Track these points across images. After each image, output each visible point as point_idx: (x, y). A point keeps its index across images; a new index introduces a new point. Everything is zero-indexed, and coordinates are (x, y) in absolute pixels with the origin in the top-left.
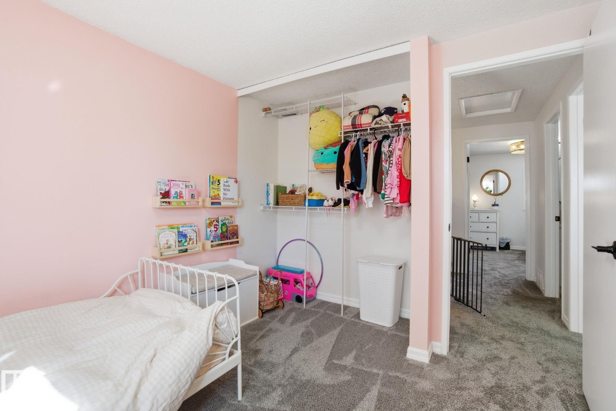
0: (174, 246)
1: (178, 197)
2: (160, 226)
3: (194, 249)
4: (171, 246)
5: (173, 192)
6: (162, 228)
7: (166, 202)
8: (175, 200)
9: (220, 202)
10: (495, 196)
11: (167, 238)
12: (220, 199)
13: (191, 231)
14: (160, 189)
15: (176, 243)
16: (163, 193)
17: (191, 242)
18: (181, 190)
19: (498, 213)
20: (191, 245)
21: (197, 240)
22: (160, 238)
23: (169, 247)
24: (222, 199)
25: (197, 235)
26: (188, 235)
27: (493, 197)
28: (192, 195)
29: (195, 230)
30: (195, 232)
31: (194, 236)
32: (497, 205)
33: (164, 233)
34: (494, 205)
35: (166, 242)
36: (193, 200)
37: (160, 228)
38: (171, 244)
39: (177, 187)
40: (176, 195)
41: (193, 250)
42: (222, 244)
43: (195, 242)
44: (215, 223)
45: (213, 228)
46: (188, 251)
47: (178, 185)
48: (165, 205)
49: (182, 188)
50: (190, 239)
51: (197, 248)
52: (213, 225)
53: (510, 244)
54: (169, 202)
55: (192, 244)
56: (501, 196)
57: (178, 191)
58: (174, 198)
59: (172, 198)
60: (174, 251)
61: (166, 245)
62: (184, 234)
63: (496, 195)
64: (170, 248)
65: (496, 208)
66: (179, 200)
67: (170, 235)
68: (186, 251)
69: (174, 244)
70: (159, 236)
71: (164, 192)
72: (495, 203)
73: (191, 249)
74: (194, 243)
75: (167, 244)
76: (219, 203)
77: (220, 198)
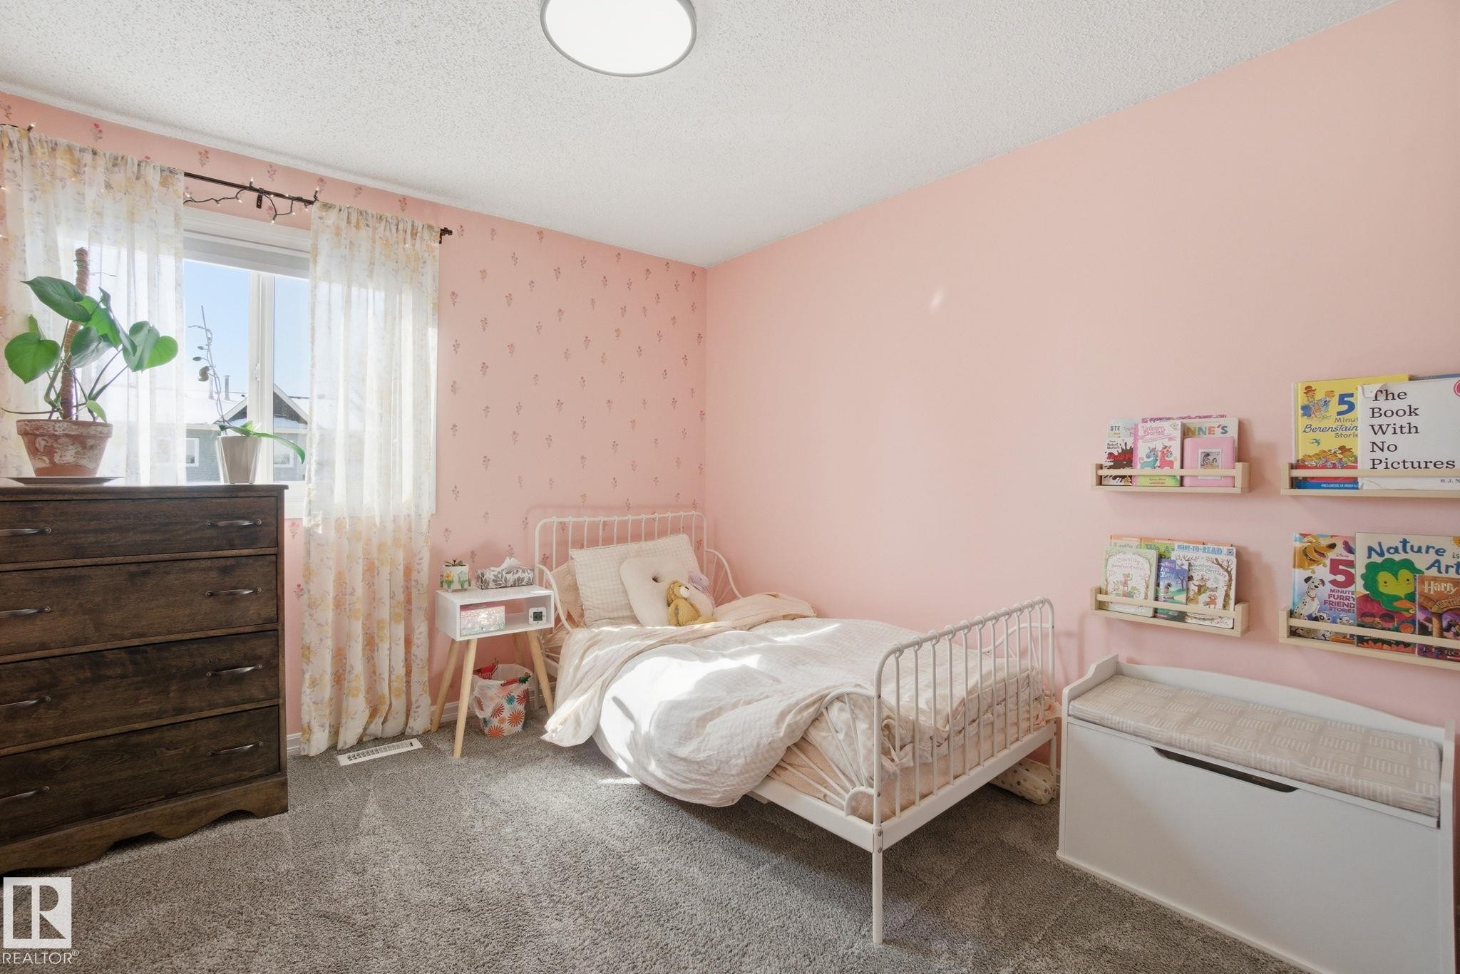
0: (1143, 596)
1: (1158, 464)
2: (1120, 537)
3: (1213, 619)
4: (1135, 592)
5: (1141, 453)
6: (1125, 542)
7: (1123, 477)
8: (1148, 471)
9: (1356, 478)
11: (1126, 571)
12: (1355, 467)
13: (1209, 563)
14: (1108, 444)
15: (1147, 587)
16: (1116, 454)
17: (1204, 598)
18: (1167, 443)
20: (1201, 605)
21: (1227, 595)
22: (1109, 567)
23: (1129, 595)
24: (1364, 463)
25: (1230, 580)
26: (1197, 576)
28: (1208, 455)
29: (1225, 564)
30: (1227, 571)
31: (1216, 580)
33: (1121, 556)
35: (1123, 580)
36: (1208, 471)
37: (1119, 542)
38: (1134, 588)
39: (1156, 436)
40: (1151, 459)
41: (1207, 623)
42: (1362, 641)
43: (1220, 601)
44: (1339, 553)
45: (1322, 571)
46: (1189, 620)
47: (1160, 432)
48: (1122, 483)
49: (1170, 439)
50: (1200, 587)
51: (1225, 620)
52: (1328, 562)
54: (1131, 477)
55: (1207, 604)
57: (1159, 448)
58: (1144, 465)
59: (1139, 466)
60: (1140, 608)
61: (1121, 587)
62: (1177, 568)
64: (1132, 597)
66: (1158, 471)
67: (1135, 564)
68: (1181, 617)
69: (1143, 590)
70: (1107, 560)
71: (1120, 451)
73: (1200, 619)
74: (1215, 604)
75: (1125, 584)
76: (1353, 482)
77: (1356, 461)
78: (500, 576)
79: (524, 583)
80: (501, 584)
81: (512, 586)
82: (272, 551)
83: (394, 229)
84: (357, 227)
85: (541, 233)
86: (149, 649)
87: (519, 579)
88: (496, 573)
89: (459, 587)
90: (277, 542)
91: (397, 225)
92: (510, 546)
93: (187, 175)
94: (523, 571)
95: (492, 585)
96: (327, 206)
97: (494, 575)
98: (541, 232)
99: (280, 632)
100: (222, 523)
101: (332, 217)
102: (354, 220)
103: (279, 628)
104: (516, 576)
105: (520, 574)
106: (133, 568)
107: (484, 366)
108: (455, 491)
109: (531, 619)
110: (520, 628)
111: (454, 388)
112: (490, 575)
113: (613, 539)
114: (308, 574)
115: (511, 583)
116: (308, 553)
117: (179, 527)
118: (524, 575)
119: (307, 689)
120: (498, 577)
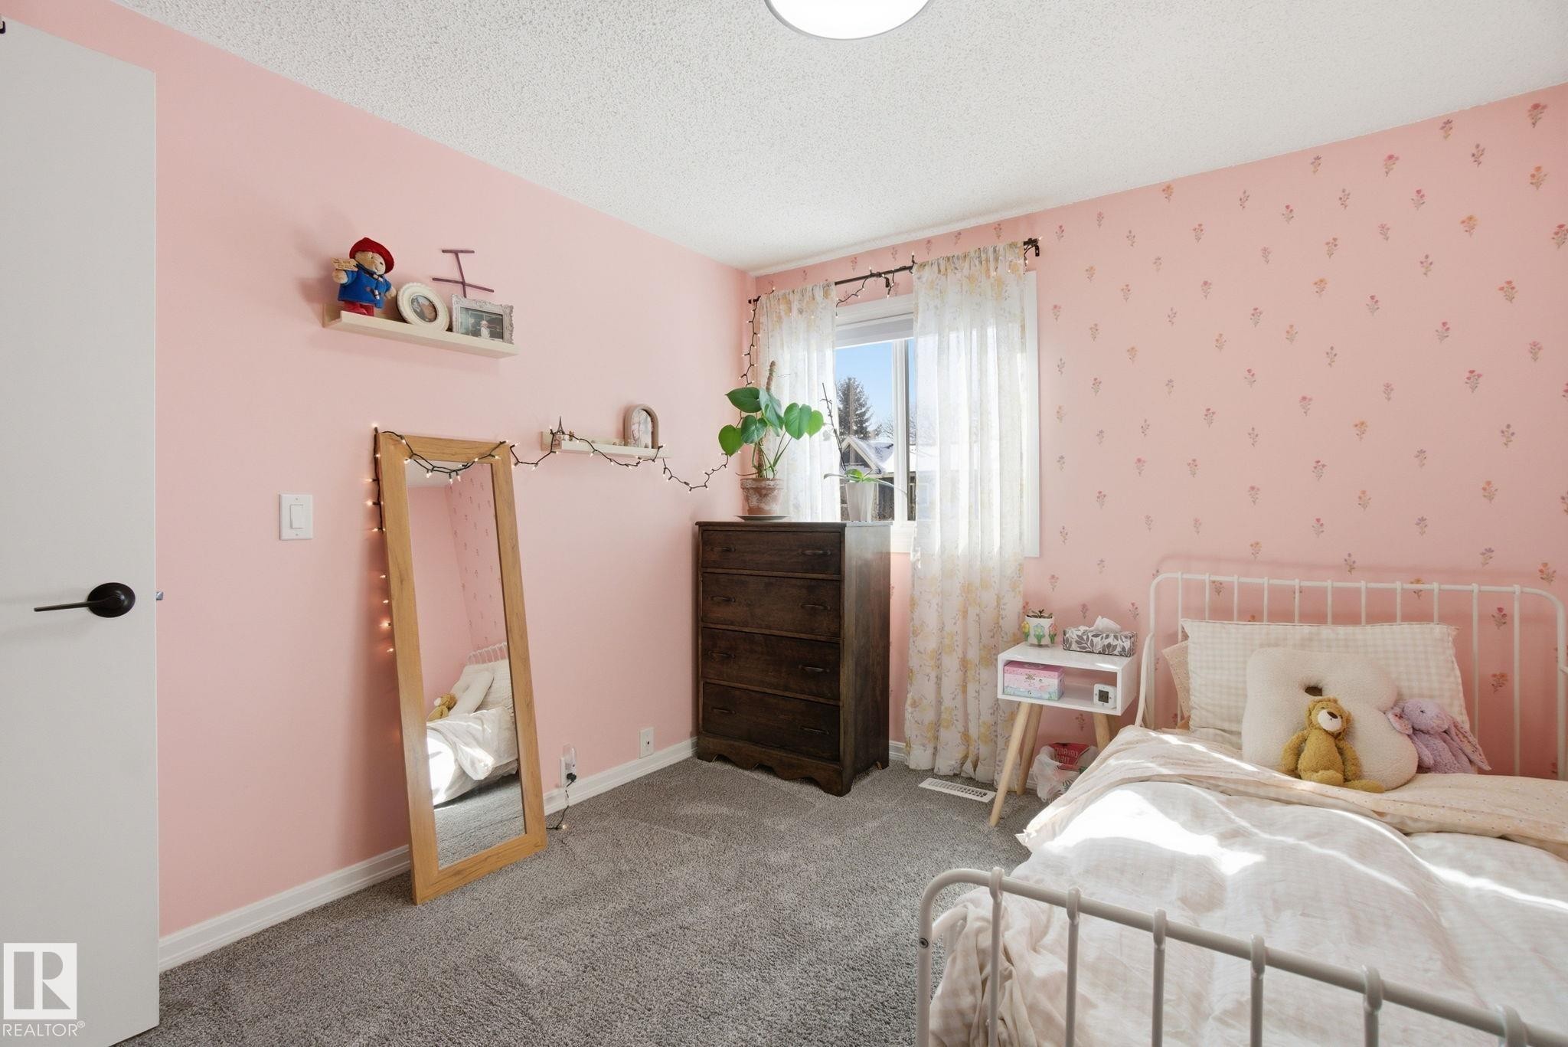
78: (1085, 637)
79: (1116, 652)
80: (1085, 648)
81: (1100, 653)
82: (835, 577)
83: (977, 263)
84: (946, 275)
85: (1167, 189)
86: (773, 637)
87: (1109, 645)
88: (1080, 633)
89: (1035, 642)
90: (839, 570)
91: (980, 257)
92: (1133, 604)
93: (836, 284)
94: (1116, 637)
95: (1074, 646)
96: (923, 265)
97: (1077, 636)
98: (1168, 187)
99: (841, 646)
100: (808, 552)
101: (928, 274)
102: (943, 269)
103: (841, 642)
104: (1106, 642)
105: (1111, 640)
106: (766, 580)
107: (1097, 382)
108: (1064, 533)
109: (1096, 698)
110: (1073, 704)
111: (1060, 414)
112: (1073, 634)
113: (1326, 616)
114: (913, 603)
115: (1099, 648)
116: (913, 585)
117: (786, 553)
118: (1115, 643)
119: (909, 709)
120: (1083, 639)
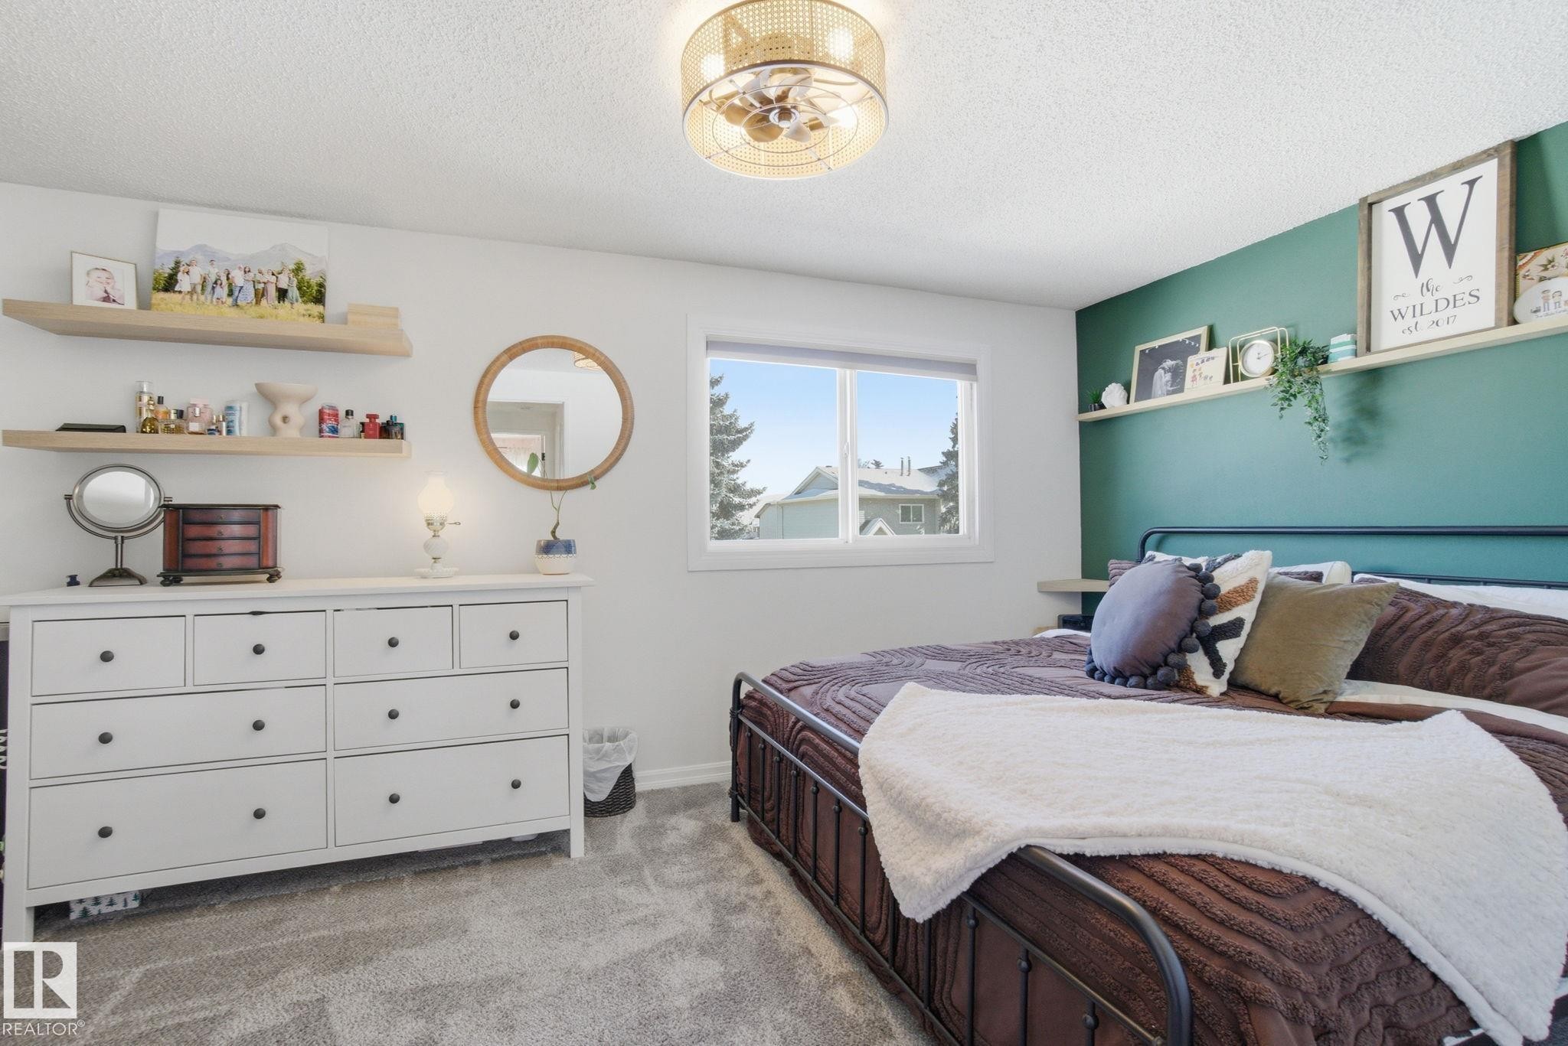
10: (557, 495)
19: (574, 598)
27: (545, 495)
32: (568, 548)
34: (547, 548)
53: (634, 768)
56: (588, 488)
63: (559, 489)
65: (559, 561)
72: (553, 533)
